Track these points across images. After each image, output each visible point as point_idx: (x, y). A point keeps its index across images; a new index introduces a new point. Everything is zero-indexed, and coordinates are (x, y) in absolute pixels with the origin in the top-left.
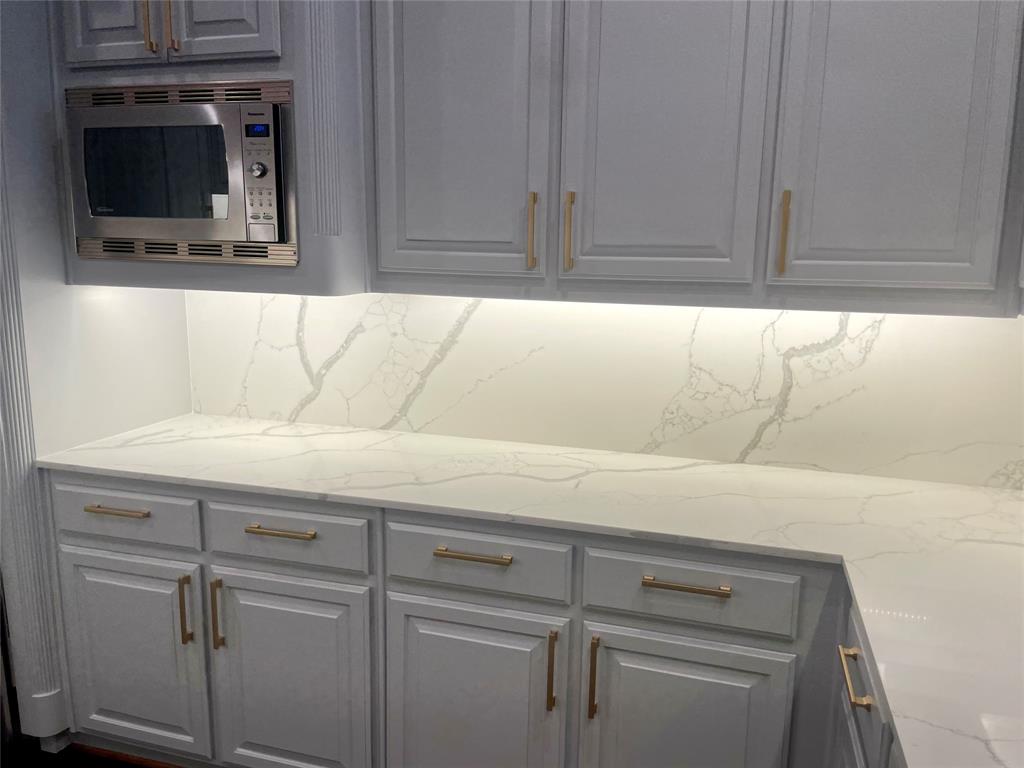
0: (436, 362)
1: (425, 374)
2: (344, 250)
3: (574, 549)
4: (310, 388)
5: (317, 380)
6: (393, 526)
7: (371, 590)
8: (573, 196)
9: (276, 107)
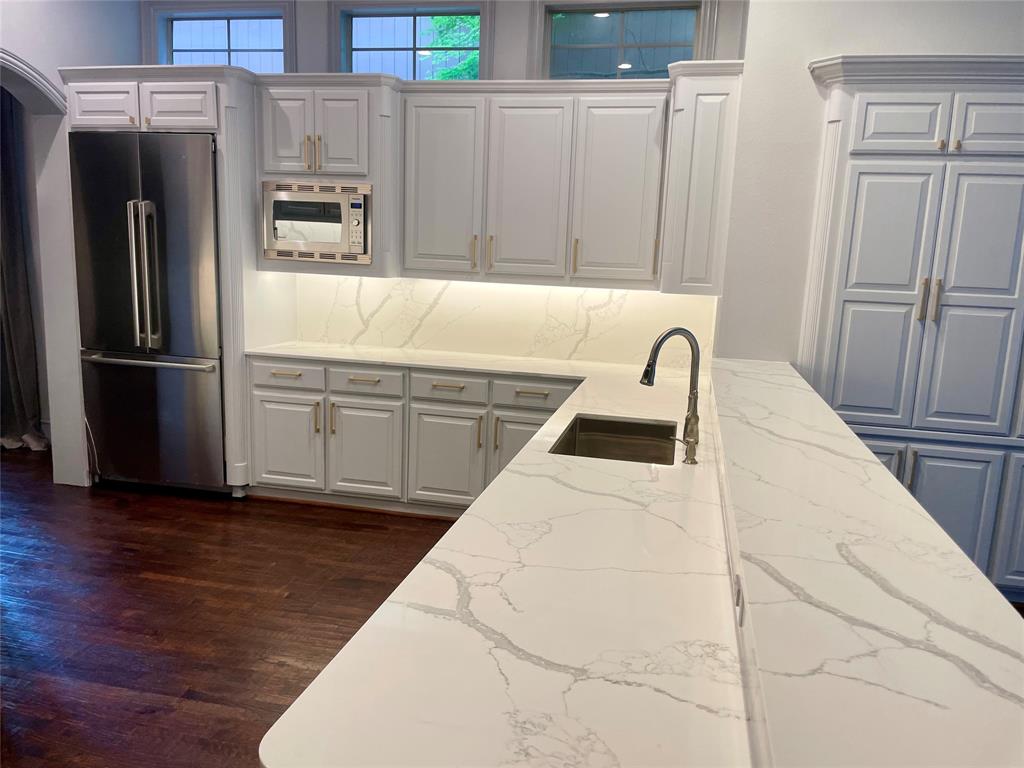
0: (427, 313)
1: (421, 320)
2: (391, 259)
3: (489, 382)
4: (362, 327)
5: (366, 323)
6: (414, 375)
7: (403, 405)
8: (492, 237)
9: (365, 196)
